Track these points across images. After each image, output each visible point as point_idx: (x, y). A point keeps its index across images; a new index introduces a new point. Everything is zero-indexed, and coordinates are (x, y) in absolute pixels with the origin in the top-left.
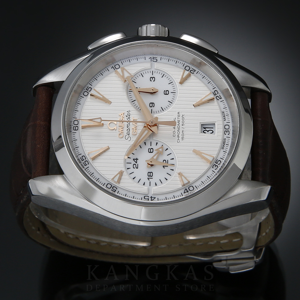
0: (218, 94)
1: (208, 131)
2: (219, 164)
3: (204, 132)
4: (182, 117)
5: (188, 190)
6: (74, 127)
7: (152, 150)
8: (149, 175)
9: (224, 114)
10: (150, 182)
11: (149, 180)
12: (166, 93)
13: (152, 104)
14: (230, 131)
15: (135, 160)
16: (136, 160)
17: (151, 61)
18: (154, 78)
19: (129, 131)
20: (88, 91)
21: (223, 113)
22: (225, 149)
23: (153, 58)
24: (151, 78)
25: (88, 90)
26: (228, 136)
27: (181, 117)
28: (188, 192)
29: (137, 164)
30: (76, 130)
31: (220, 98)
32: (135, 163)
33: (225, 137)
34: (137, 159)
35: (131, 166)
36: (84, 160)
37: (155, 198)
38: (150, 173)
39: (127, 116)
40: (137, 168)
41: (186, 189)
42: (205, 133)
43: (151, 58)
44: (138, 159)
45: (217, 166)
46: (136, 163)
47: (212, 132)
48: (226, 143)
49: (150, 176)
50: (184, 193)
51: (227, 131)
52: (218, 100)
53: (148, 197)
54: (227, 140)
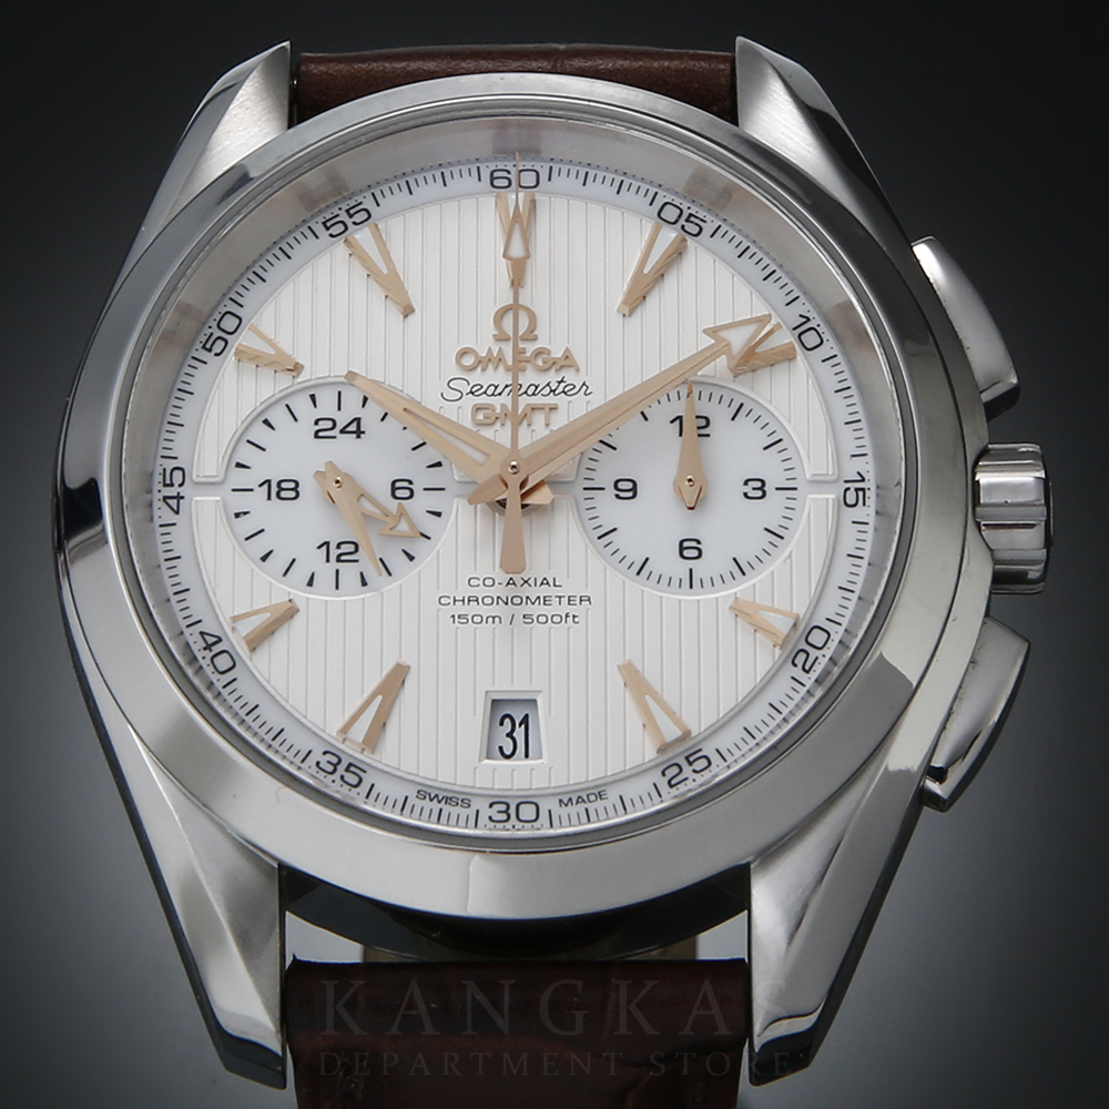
0: (695, 771)
1: (510, 735)
2: (342, 777)
3: (507, 721)
4: (567, 616)
5: (216, 649)
6: (509, 172)
7: (406, 493)
8: (284, 485)
9: (592, 798)
10: (251, 490)
11: (261, 485)
12: (689, 549)
13: (628, 490)
14: (508, 825)
15: (355, 424)
16: (356, 429)
17: (846, 482)
18: (759, 493)
19: (489, 392)
20: (682, 222)
21: (600, 796)
22: (419, 803)
23: (863, 490)
24: (759, 484)
25: (687, 220)
26: (483, 819)
27: (564, 608)
28: (208, 647)
29: (335, 432)
30: (492, 179)
31: (673, 782)
32: (339, 427)
33: (476, 804)
34: (359, 433)
35: (327, 407)
36: (351, 216)
37: (177, 513)
38: (295, 489)
39: (562, 381)
40: (316, 436)
41: (220, 640)
42: (502, 724)
43: (863, 480)
44: (359, 437)
45: (335, 770)
46: (342, 431)
47: (508, 752)
48: (447, 809)
49: (281, 489)
50: (202, 633)
51: (506, 812)
52: (663, 774)
53: (181, 485)
54: (464, 812)
